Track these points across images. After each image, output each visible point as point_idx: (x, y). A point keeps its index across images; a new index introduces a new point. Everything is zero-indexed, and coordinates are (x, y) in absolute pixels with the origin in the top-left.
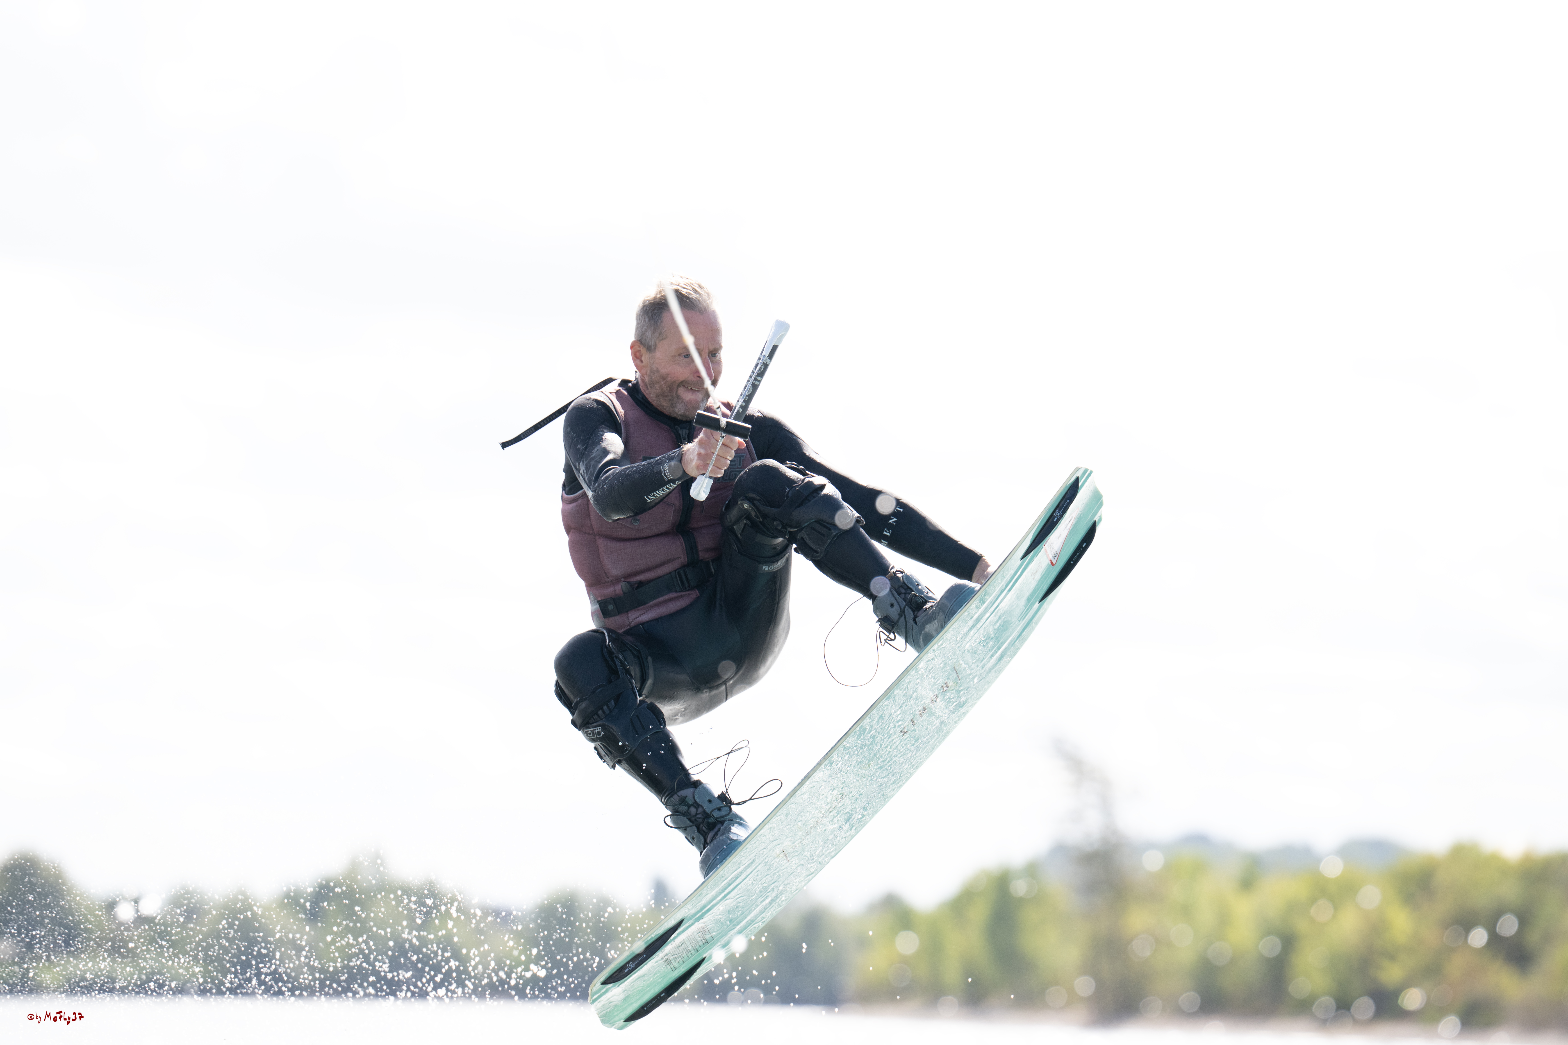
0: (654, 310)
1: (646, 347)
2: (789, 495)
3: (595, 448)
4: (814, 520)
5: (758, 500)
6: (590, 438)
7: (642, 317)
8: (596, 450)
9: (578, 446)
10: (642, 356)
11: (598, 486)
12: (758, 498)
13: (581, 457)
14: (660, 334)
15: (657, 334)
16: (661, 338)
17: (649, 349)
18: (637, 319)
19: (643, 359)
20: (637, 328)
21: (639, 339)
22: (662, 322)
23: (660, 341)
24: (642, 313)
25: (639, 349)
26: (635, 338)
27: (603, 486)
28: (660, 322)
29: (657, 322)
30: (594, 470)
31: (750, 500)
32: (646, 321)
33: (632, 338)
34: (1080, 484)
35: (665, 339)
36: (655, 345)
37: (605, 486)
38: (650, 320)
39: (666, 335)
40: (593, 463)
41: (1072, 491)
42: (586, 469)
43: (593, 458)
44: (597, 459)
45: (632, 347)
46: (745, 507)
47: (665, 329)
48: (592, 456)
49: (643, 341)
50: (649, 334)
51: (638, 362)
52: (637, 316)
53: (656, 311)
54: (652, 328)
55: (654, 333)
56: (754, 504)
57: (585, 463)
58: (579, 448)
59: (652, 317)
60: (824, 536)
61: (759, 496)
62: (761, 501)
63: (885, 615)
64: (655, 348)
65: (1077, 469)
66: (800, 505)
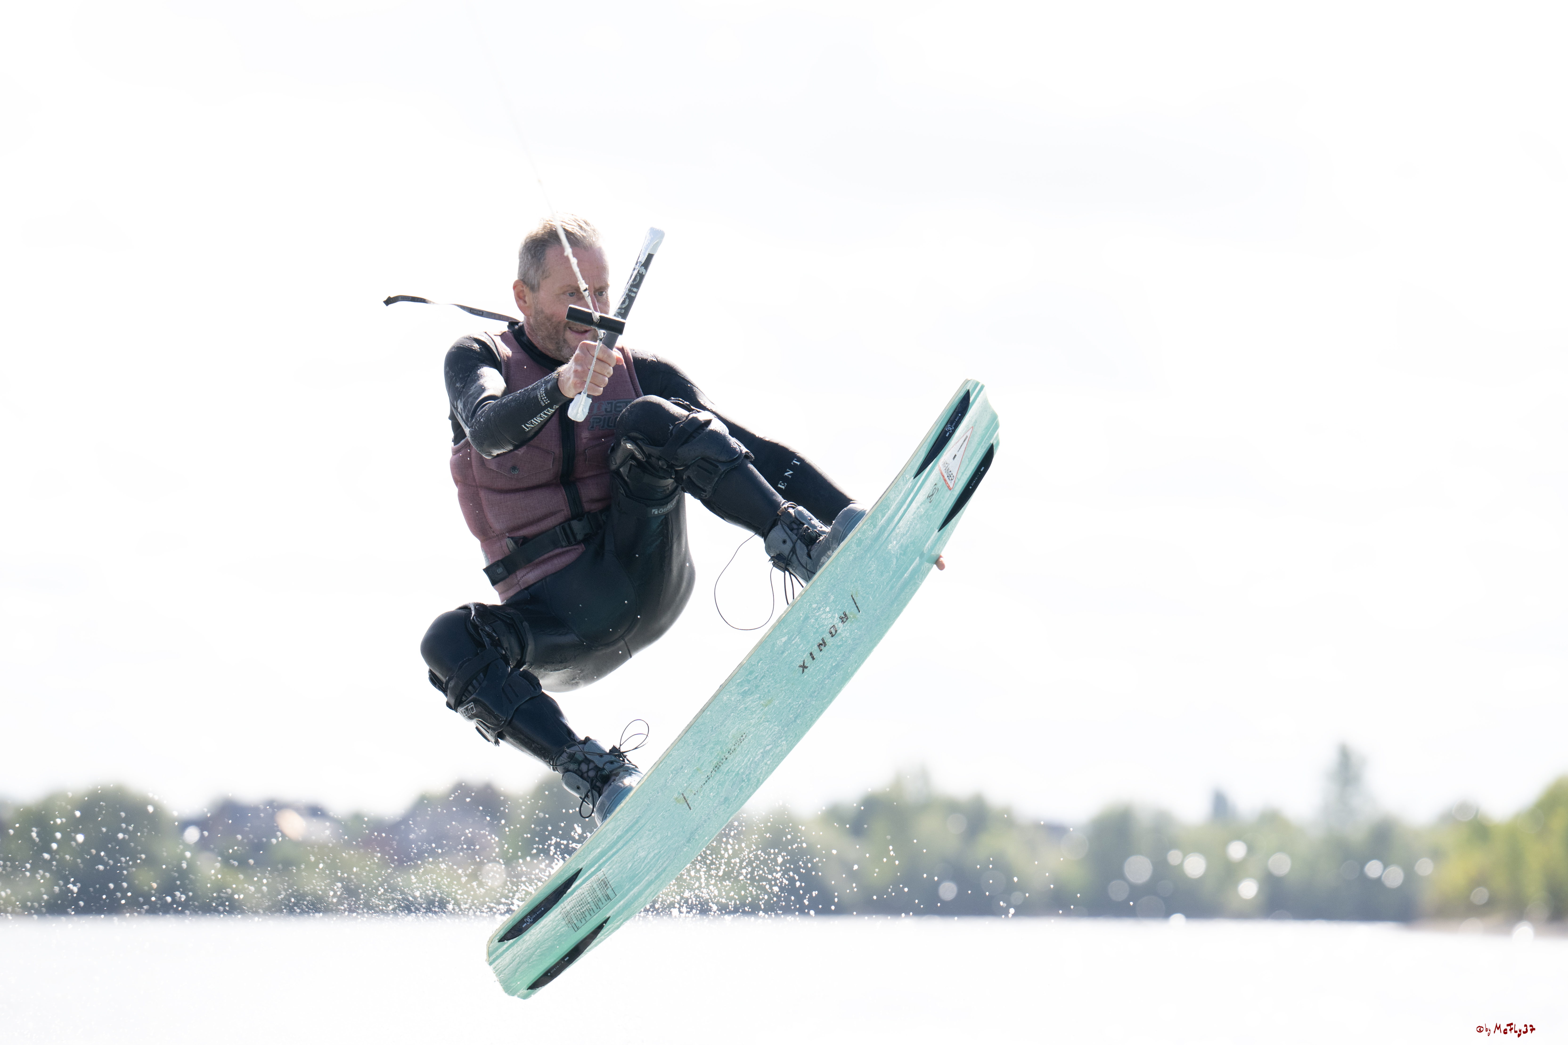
0: (536, 247)
1: (530, 286)
2: (674, 432)
3: (473, 385)
4: (700, 458)
5: (641, 439)
6: (469, 376)
7: (524, 254)
8: (474, 387)
9: (457, 385)
10: (525, 296)
11: (475, 422)
12: (641, 437)
13: (459, 396)
14: (543, 272)
15: (540, 272)
16: (545, 276)
17: (533, 288)
18: (520, 258)
19: (527, 299)
20: (520, 267)
21: (522, 278)
22: (545, 259)
23: (543, 279)
24: (524, 251)
25: (522, 289)
26: (518, 277)
27: (480, 420)
28: (543, 259)
29: (540, 259)
30: (471, 407)
31: (633, 440)
32: (528, 259)
33: (515, 277)
34: (971, 401)
35: (548, 277)
36: (539, 284)
37: (482, 420)
38: (532, 257)
39: (550, 273)
40: (470, 399)
41: (962, 406)
42: (464, 407)
43: (471, 395)
44: (475, 395)
45: (514, 287)
46: (628, 447)
47: (548, 267)
48: (469, 393)
49: (526, 280)
50: (532, 272)
51: (521, 302)
52: (520, 254)
53: (539, 248)
54: (535, 266)
55: (537, 271)
56: (637, 445)
57: (463, 400)
58: (457, 387)
59: (535, 254)
60: (711, 473)
61: (642, 435)
62: (644, 440)
63: (778, 553)
64: (539, 287)
65: (967, 382)
66: (686, 442)
